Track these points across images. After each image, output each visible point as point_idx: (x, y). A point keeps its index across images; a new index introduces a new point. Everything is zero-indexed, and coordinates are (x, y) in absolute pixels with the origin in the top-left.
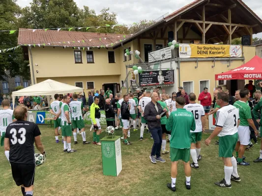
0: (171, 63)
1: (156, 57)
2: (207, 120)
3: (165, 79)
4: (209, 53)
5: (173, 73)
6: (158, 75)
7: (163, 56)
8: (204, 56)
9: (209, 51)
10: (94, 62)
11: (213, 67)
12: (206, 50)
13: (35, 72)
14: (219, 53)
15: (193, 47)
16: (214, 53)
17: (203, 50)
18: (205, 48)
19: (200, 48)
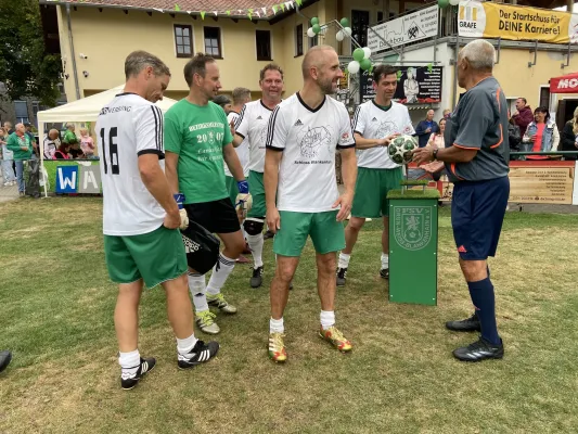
0: (436, 50)
1: (392, 36)
2: (569, 180)
3: (421, 90)
4: (523, 29)
5: (441, 75)
6: (405, 77)
7: (413, 32)
8: (514, 35)
9: (524, 22)
10: (223, 55)
11: (530, 66)
12: (519, 21)
13: (80, 75)
14: (546, 31)
15: (490, 9)
16: (534, 30)
17: (511, 20)
18: (516, 16)
19: (505, 15)
